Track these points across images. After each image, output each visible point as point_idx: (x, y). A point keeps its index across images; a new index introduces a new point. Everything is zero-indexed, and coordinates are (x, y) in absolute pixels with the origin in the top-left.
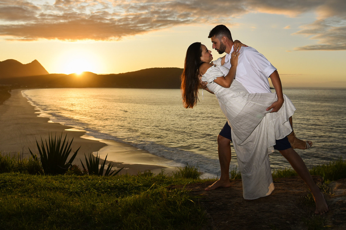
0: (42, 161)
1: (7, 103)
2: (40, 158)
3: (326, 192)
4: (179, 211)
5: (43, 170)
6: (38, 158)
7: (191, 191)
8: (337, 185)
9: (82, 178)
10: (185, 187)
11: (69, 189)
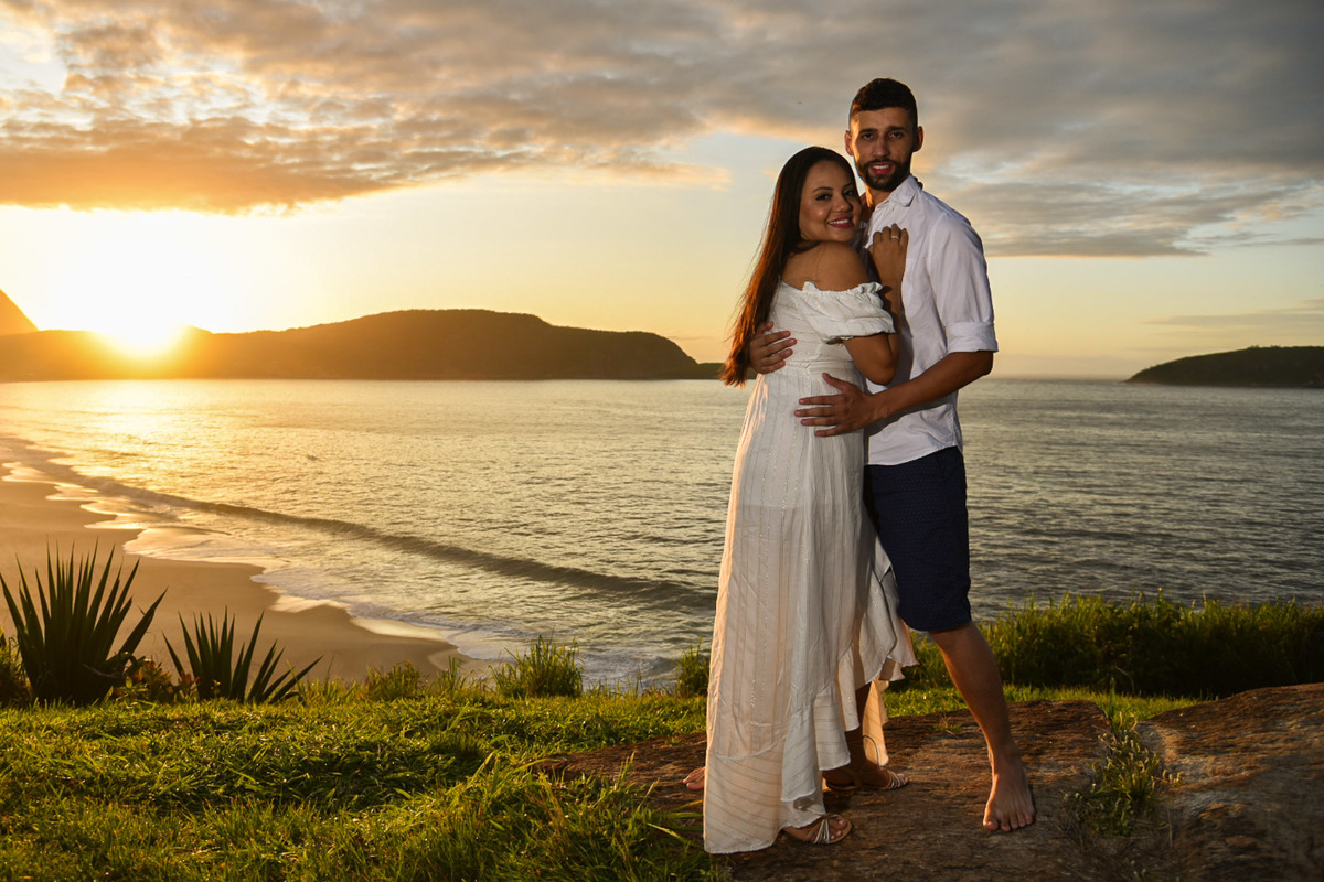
0: (22, 649)
2: (16, 639)
5: (28, 680)
6: (7, 640)
7: (652, 789)
8: (1170, 739)
9: (187, 720)
11: (153, 783)
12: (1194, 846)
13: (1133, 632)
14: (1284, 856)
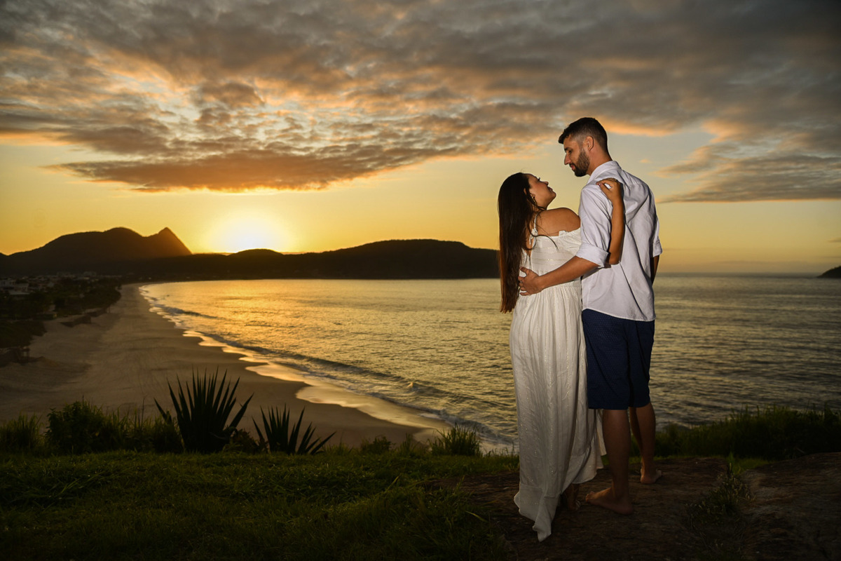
1: (114, 309)
2: (176, 418)
3: (739, 493)
4: (450, 539)
5: (182, 439)
6: (172, 419)
7: (472, 495)
8: (759, 479)
9: (257, 460)
10: (460, 486)
11: (232, 488)
12: (753, 533)
14: (801, 539)
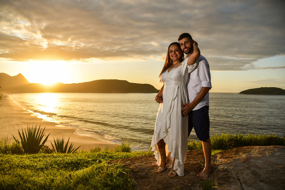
0: (22, 144)
2: (21, 142)
4: (114, 181)
7: (123, 165)
8: (219, 156)
9: (49, 156)
10: (120, 162)
11: (37, 166)
12: (217, 174)
13: (234, 140)
14: (232, 176)
